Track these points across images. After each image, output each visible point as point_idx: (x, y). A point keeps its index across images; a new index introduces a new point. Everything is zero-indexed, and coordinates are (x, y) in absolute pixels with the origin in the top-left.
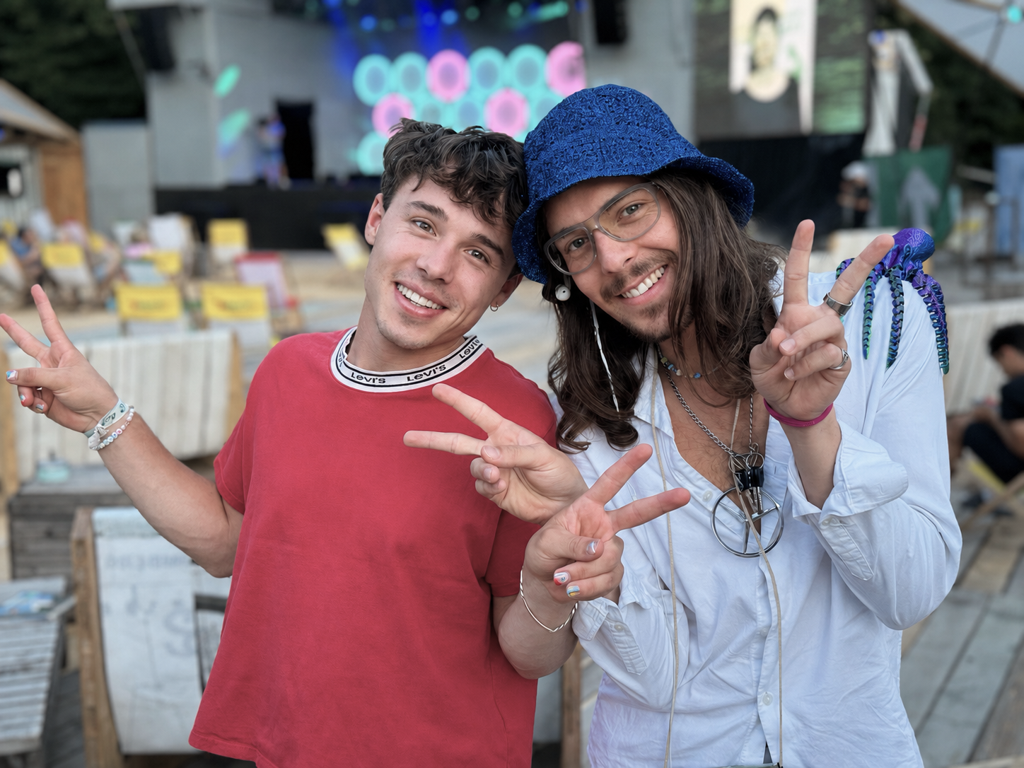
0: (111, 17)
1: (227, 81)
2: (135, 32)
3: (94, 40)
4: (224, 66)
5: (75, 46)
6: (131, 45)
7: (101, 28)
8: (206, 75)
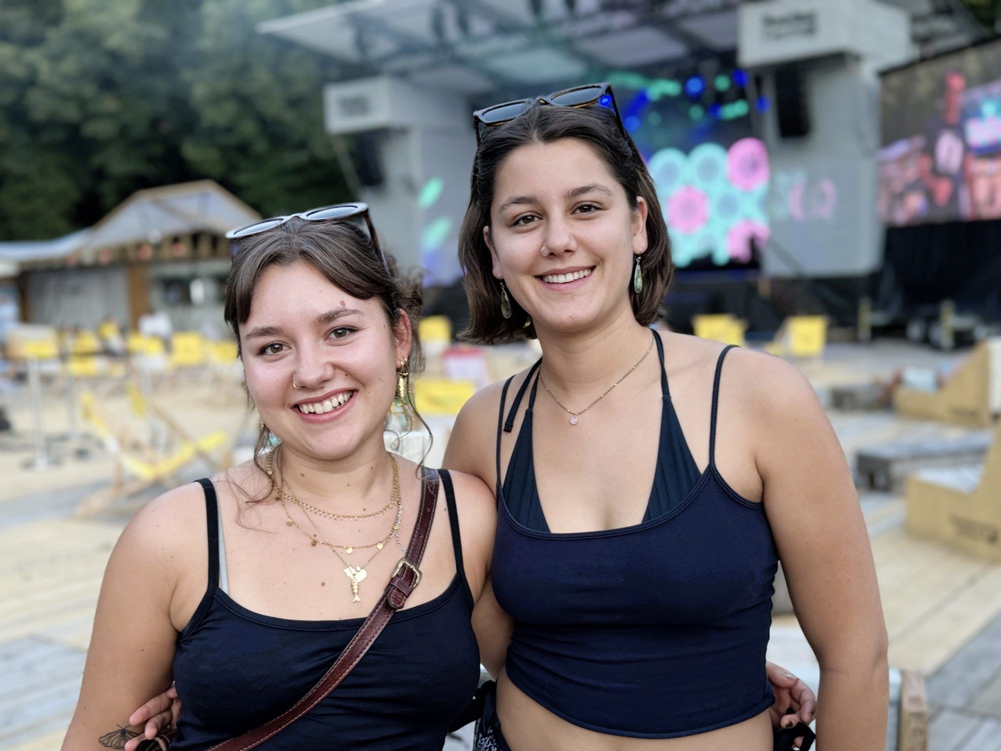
0: (329, 140)
1: (431, 192)
2: (352, 155)
3: (315, 163)
4: (427, 178)
5: (300, 170)
6: (347, 166)
7: (320, 152)
8: (412, 188)
